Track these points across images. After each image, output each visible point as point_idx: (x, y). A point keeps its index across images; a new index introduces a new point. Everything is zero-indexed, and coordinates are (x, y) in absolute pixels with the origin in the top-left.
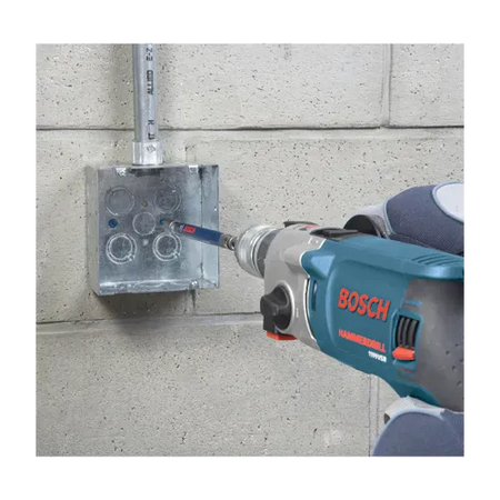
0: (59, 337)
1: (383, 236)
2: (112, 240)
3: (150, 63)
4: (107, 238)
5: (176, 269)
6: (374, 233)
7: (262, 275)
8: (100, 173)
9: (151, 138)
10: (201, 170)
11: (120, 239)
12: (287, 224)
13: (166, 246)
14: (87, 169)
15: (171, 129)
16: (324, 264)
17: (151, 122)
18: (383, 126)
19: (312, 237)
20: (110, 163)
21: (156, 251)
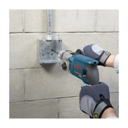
0: (35, 70)
1: (83, 55)
2: (42, 53)
3: (50, 20)
4: (41, 53)
5: (54, 58)
6: (81, 54)
7: (62, 59)
8: (40, 41)
9: (50, 34)
10: (59, 40)
11: (43, 53)
12: (67, 51)
13: (52, 54)
14: (38, 40)
15: (55, 32)
16: (72, 60)
17: (50, 31)
18: (95, 32)
19: (70, 54)
20: (42, 39)
21: (50, 55)
